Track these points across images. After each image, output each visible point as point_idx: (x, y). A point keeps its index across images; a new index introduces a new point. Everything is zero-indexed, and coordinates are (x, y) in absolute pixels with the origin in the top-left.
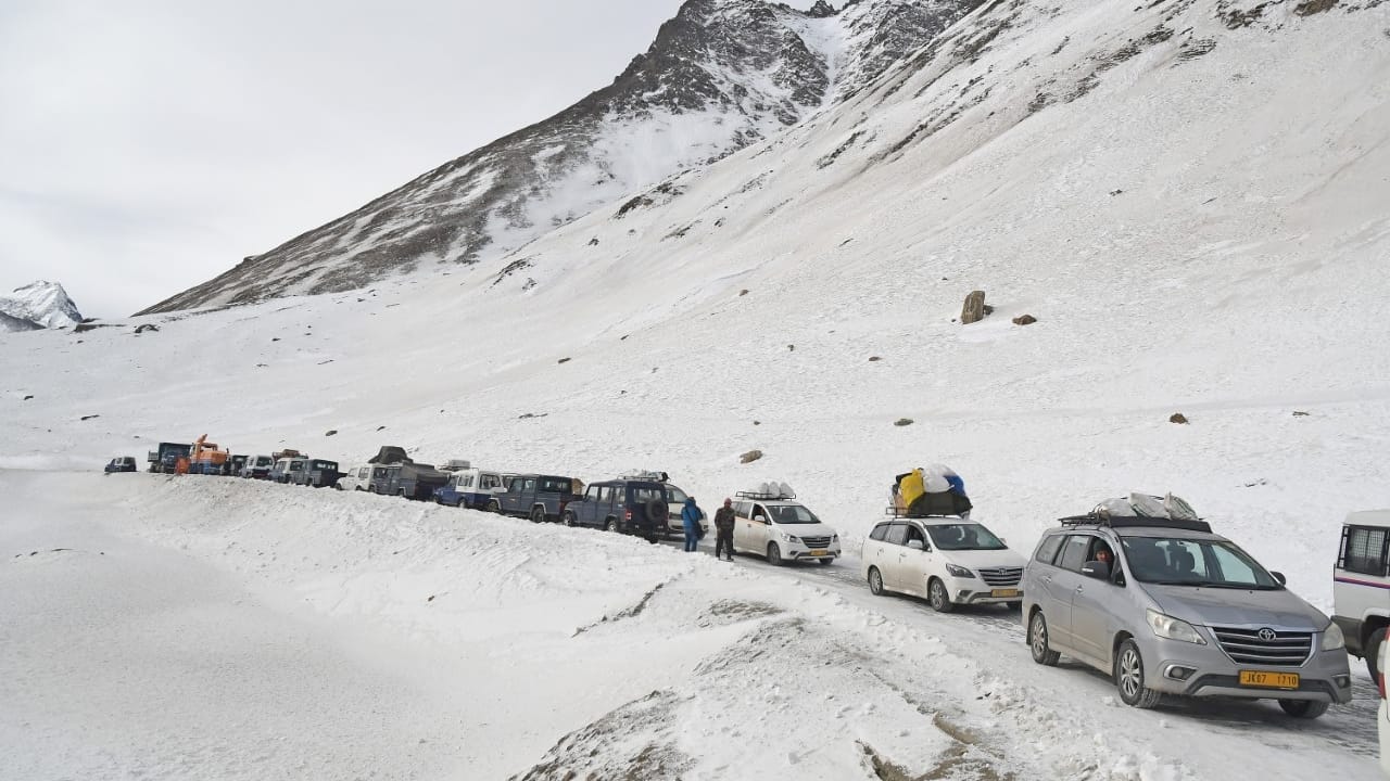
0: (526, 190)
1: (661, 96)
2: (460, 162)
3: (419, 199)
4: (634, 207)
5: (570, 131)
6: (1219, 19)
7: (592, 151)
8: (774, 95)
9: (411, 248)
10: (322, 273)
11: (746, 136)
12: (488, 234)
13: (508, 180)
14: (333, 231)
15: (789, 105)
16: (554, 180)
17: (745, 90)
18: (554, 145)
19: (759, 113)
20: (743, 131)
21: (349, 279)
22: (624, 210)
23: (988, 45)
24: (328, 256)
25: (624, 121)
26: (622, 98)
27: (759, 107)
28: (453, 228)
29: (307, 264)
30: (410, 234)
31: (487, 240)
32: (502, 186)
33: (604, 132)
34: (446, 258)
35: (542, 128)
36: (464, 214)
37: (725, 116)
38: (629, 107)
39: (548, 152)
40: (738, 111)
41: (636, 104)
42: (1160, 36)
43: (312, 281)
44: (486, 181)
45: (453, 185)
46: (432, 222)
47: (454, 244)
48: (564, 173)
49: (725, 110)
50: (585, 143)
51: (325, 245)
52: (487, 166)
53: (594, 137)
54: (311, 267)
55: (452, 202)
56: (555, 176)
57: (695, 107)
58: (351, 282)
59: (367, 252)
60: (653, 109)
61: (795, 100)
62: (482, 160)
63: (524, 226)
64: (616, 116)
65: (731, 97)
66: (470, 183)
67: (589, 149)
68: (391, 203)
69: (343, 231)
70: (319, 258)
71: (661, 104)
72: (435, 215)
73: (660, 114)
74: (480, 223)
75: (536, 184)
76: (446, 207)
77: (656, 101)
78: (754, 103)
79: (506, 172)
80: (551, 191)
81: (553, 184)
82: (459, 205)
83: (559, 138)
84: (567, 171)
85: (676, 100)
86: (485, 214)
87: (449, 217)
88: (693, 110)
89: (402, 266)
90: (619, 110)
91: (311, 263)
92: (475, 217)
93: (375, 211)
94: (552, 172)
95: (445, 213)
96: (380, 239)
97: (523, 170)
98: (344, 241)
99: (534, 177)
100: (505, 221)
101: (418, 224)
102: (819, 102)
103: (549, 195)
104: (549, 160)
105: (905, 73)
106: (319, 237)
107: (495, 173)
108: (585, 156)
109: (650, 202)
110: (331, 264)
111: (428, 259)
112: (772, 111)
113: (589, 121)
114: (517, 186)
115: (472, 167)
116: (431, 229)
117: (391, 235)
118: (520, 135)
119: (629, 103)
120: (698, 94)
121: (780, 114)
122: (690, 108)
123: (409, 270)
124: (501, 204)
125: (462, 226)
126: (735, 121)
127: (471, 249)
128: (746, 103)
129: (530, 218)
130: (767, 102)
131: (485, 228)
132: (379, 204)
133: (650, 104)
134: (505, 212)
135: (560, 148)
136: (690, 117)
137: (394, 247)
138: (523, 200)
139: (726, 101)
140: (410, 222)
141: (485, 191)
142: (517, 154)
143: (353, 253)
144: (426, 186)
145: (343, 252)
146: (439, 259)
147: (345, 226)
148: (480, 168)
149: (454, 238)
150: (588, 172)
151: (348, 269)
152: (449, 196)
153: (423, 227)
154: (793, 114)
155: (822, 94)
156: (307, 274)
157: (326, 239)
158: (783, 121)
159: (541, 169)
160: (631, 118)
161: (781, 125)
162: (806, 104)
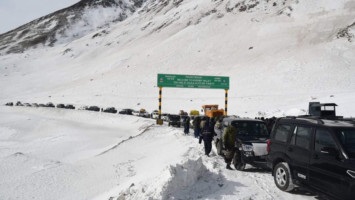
0: (66, 27)
1: (100, 3)
2: (46, 17)
3: (35, 27)
4: (97, 36)
5: (76, 11)
6: (226, 9)
7: (83, 17)
8: (129, 4)
9: (35, 42)
10: (9, 47)
11: (122, 15)
12: (56, 39)
13: (60, 24)
14: (10, 35)
15: (133, 7)
16: (73, 24)
17: (122, 2)
18: (72, 14)
19: (125, 9)
20: (122, 13)
21: (18, 49)
22: (94, 37)
23: (181, 3)
24: (10, 42)
25: (91, 9)
26: (90, 2)
27: (126, 7)
28: (47, 37)
29: (4, 44)
30: (34, 38)
31: (56, 40)
32: (59, 25)
33: (85, 11)
34: (45, 45)
35: (69, 9)
36: (49, 33)
37: (117, 9)
38: (92, 5)
39: (71, 16)
40: (120, 8)
41: (94, 4)
42: (214, 11)
43: (7, 50)
44: (54, 24)
45: (45, 24)
46: (40, 34)
47: (47, 41)
48: (75, 23)
49: (117, 8)
50: (80, 14)
51: (8, 39)
52: (54, 19)
53: (83, 13)
54: (5, 45)
55: (45, 29)
56: (73, 23)
57: (109, 6)
58: (19, 50)
59: (22, 42)
60: (98, 6)
61: (135, 6)
62: (52, 17)
63: (65, 37)
64: (89, 7)
65: (118, 4)
66: (50, 24)
67: (82, 16)
68: (27, 28)
69: (14, 35)
70: (7, 43)
71: (100, 5)
72: (41, 33)
73: (100, 7)
74: (53, 36)
75: (68, 25)
76: (44, 30)
77: (99, 4)
78: (124, 6)
79: (60, 21)
80: (72, 28)
81: (72, 25)
82: (47, 30)
83: (73, 13)
84: (76, 22)
85: (104, 4)
86: (55, 33)
87: (45, 33)
88: (109, 7)
89: (33, 47)
90: (89, 6)
91: (5, 44)
92: (52, 33)
93: (22, 30)
94: (72, 22)
95: (43, 32)
96: (25, 38)
97: (64, 21)
98: (15, 38)
99: (67, 23)
100: (60, 35)
101: (36, 35)
102: (141, 7)
103: (72, 29)
104: (71, 19)
105: (162, 6)
106: (6, 36)
107: (56, 22)
108: (81, 18)
109: (100, 35)
110: (12, 45)
111: (40, 45)
112: (129, 8)
113: (81, 8)
114: (63, 25)
115: (50, 19)
116: (40, 36)
117: (29, 37)
118: (63, 10)
119: (92, 4)
120: (110, 2)
121: (131, 9)
122: (108, 6)
123: (35, 48)
124: (59, 30)
125: (49, 36)
126: (119, 10)
127: (51, 43)
128: (122, 6)
129: (67, 35)
130: (128, 6)
131: (56, 37)
132: (23, 28)
133: (98, 5)
134: (60, 33)
135: (74, 16)
136: (108, 9)
137: (30, 41)
138: (65, 30)
139: (118, 5)
140: (34, 34)
141: (54, 27)
142: (62, 16)
143: (18, 42)
144: (37, 23)
145: (15, 42)
146: (43, 45)
147: (14, 34)
148: (52, 20)
149: (47, 40)
150: (81, 23)
151: (17, 47)
152: (44, 27)
153: (38, 36)
154: (134, 9)
155: (142, 5)
156: (5, 47)
157: (8, 37)
158: (131, 11)
159: (69, 21)
160: (92, 8)
161: (131, 12)
162: (137, 7)
